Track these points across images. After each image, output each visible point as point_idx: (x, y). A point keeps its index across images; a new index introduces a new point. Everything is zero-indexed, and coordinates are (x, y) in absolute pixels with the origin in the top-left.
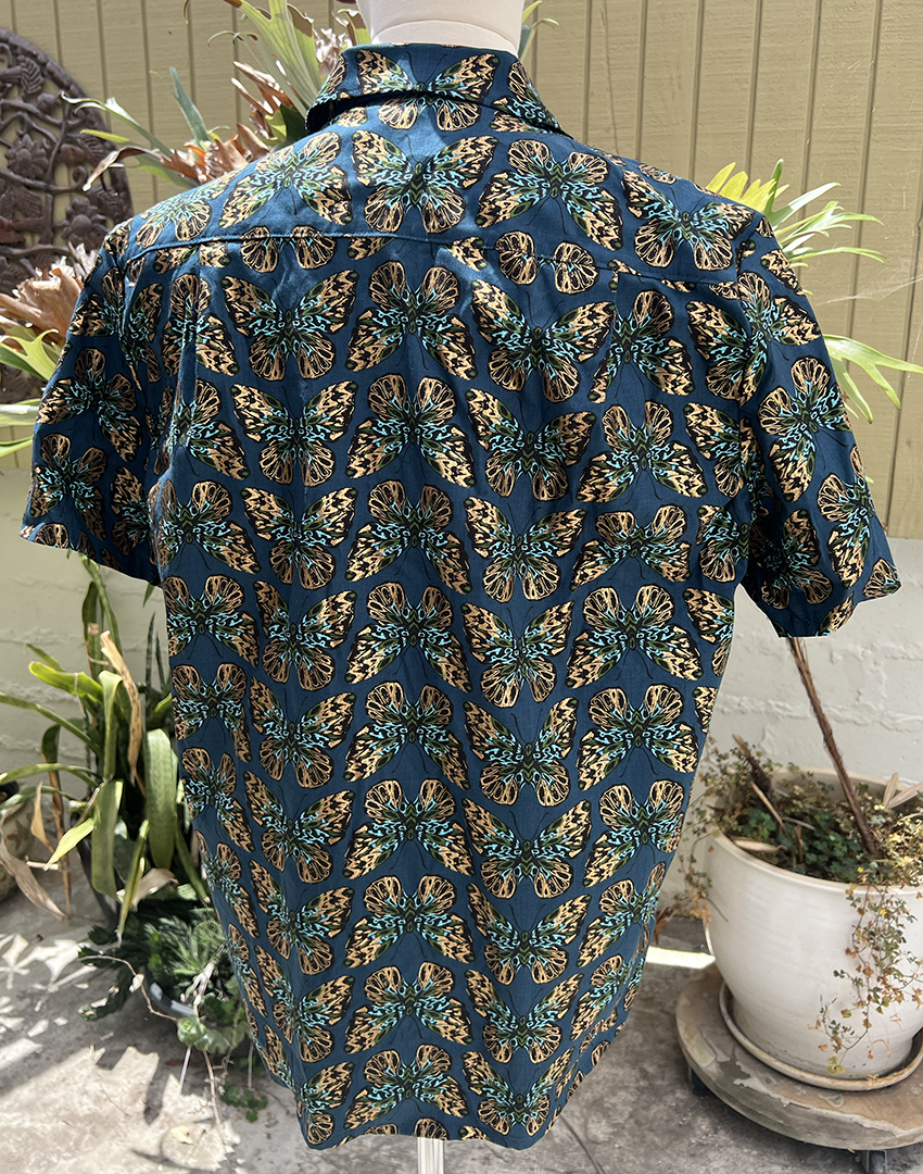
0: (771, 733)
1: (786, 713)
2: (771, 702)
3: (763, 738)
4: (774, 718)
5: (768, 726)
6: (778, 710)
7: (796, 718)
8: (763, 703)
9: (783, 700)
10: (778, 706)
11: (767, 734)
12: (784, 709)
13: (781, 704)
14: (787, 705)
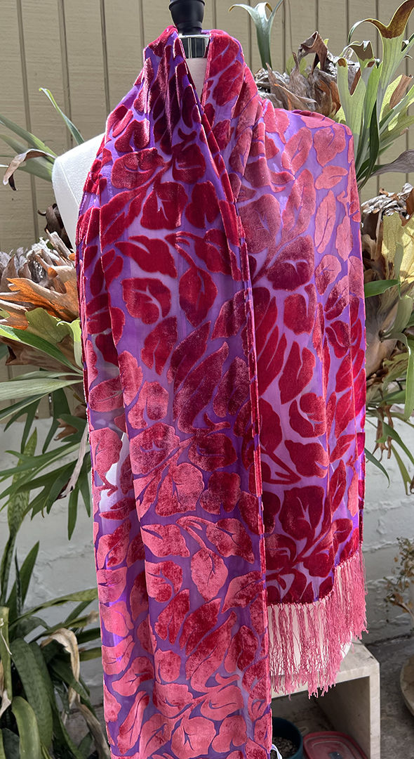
0: (383, 521)
1: (389, 507)
2: (382, 503)
3: (379, 525)
4: (384, 511)
5: (381, 517)
6: (386, 506)
7: (395, 508)
8: (377, 504)
9: (387, 500)
10: (385, 504)
11: (381, 523)
12: (389, 505)
13: (386, 502)
14: (390, 502)
